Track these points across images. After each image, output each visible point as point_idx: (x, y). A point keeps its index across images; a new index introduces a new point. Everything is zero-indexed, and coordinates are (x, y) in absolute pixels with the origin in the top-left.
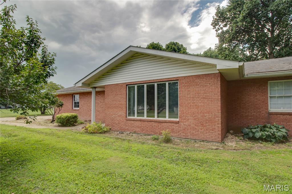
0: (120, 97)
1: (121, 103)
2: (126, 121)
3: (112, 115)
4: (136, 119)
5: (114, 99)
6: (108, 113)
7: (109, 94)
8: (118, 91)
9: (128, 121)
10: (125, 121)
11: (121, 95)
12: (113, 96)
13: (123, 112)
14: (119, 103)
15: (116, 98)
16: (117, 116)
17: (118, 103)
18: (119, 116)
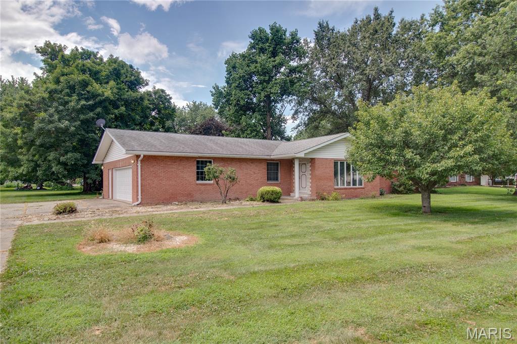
1: (330, 175)
3: (323, 186)
4: (339, 188)
5: (324, 172)
6: (319, 184)
7: (320, 166)
8: (327, 164)
10: (333, 190)
11: (330, 169)
12: (324, 169)
13: (332, 183)
15: (326, 171)
16: (327, 186)
17: (328, 175)
18: (329, 186)
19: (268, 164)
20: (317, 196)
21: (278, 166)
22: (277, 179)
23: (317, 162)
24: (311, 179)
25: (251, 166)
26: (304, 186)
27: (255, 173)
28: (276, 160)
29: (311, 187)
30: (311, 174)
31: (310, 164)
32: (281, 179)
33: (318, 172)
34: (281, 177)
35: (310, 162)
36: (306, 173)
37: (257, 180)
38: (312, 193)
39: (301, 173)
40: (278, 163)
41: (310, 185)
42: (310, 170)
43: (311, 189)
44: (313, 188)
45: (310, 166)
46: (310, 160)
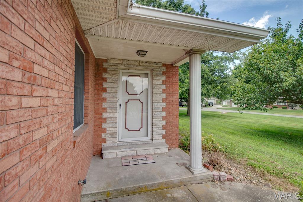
24: (165, 109)
29: (164, 129)
30: (165, 100)
31: (163, 78)
35: (165, 73)
36: (142, 98)
39: (126, 97)
41: (164, 122)
42: (164, 90)
43: (164, 133)
44: (171, 130)
45: (164, 82)
46: (165, 68)
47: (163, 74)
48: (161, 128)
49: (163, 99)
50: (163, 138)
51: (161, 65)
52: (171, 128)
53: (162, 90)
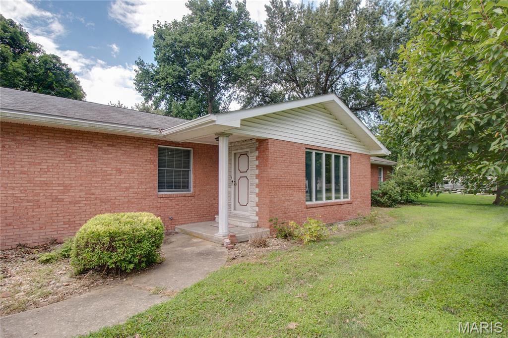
0: (296, 167)
1: (298, 178)
2: (307, 210)
3: (284, 203)
4: (314, 204)
5: (286, 171)
6: (276, 199)
7: (278, 159)
8: (293, 155)
9: (309, 209)
10: (304, 210)
11: (298, 165)
12: (286, 164)
13: (301, 196)
14: (296, 178)
15: (290, 169)
16: (292, 202)
17: (294, 179)
18: (296, 203)
19: (161, 152)
20: (271, 226)
21: (189, 157)
22: (186, 186)
23: (271, 148)
24: (258, 186)
25: (106, 152)
26: (243, 201)
27: (120, 172)
28: (185, 144)
29: (257, 205)
30: (258, 176)
31: (257, 154)
32: (194, 187)
33: (275, 171)
34: (194, 182)
35: (257, 149)
36: (248, 174)
37: (127, 189)
38: (260, 218)
39: (239, 175)
40: (189, 152)
41: (257, 199)
42: (257, 166)
43: (257, 210)
44: (262, 208)
45: (258, 158)
46: (258, 143)
47: (256, 150)
48: (255, 205)
49: (256, 175)
50: (257, 215)
51: (255, 141)
52: (262, 206)
53: (255, 166)
